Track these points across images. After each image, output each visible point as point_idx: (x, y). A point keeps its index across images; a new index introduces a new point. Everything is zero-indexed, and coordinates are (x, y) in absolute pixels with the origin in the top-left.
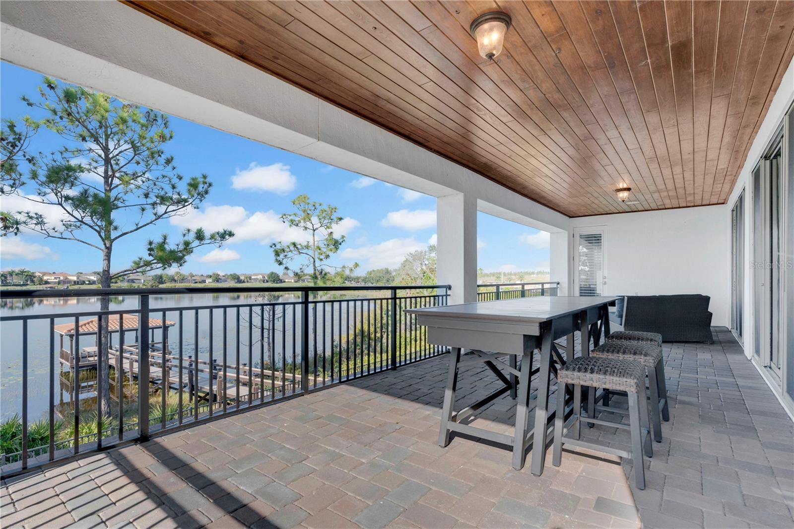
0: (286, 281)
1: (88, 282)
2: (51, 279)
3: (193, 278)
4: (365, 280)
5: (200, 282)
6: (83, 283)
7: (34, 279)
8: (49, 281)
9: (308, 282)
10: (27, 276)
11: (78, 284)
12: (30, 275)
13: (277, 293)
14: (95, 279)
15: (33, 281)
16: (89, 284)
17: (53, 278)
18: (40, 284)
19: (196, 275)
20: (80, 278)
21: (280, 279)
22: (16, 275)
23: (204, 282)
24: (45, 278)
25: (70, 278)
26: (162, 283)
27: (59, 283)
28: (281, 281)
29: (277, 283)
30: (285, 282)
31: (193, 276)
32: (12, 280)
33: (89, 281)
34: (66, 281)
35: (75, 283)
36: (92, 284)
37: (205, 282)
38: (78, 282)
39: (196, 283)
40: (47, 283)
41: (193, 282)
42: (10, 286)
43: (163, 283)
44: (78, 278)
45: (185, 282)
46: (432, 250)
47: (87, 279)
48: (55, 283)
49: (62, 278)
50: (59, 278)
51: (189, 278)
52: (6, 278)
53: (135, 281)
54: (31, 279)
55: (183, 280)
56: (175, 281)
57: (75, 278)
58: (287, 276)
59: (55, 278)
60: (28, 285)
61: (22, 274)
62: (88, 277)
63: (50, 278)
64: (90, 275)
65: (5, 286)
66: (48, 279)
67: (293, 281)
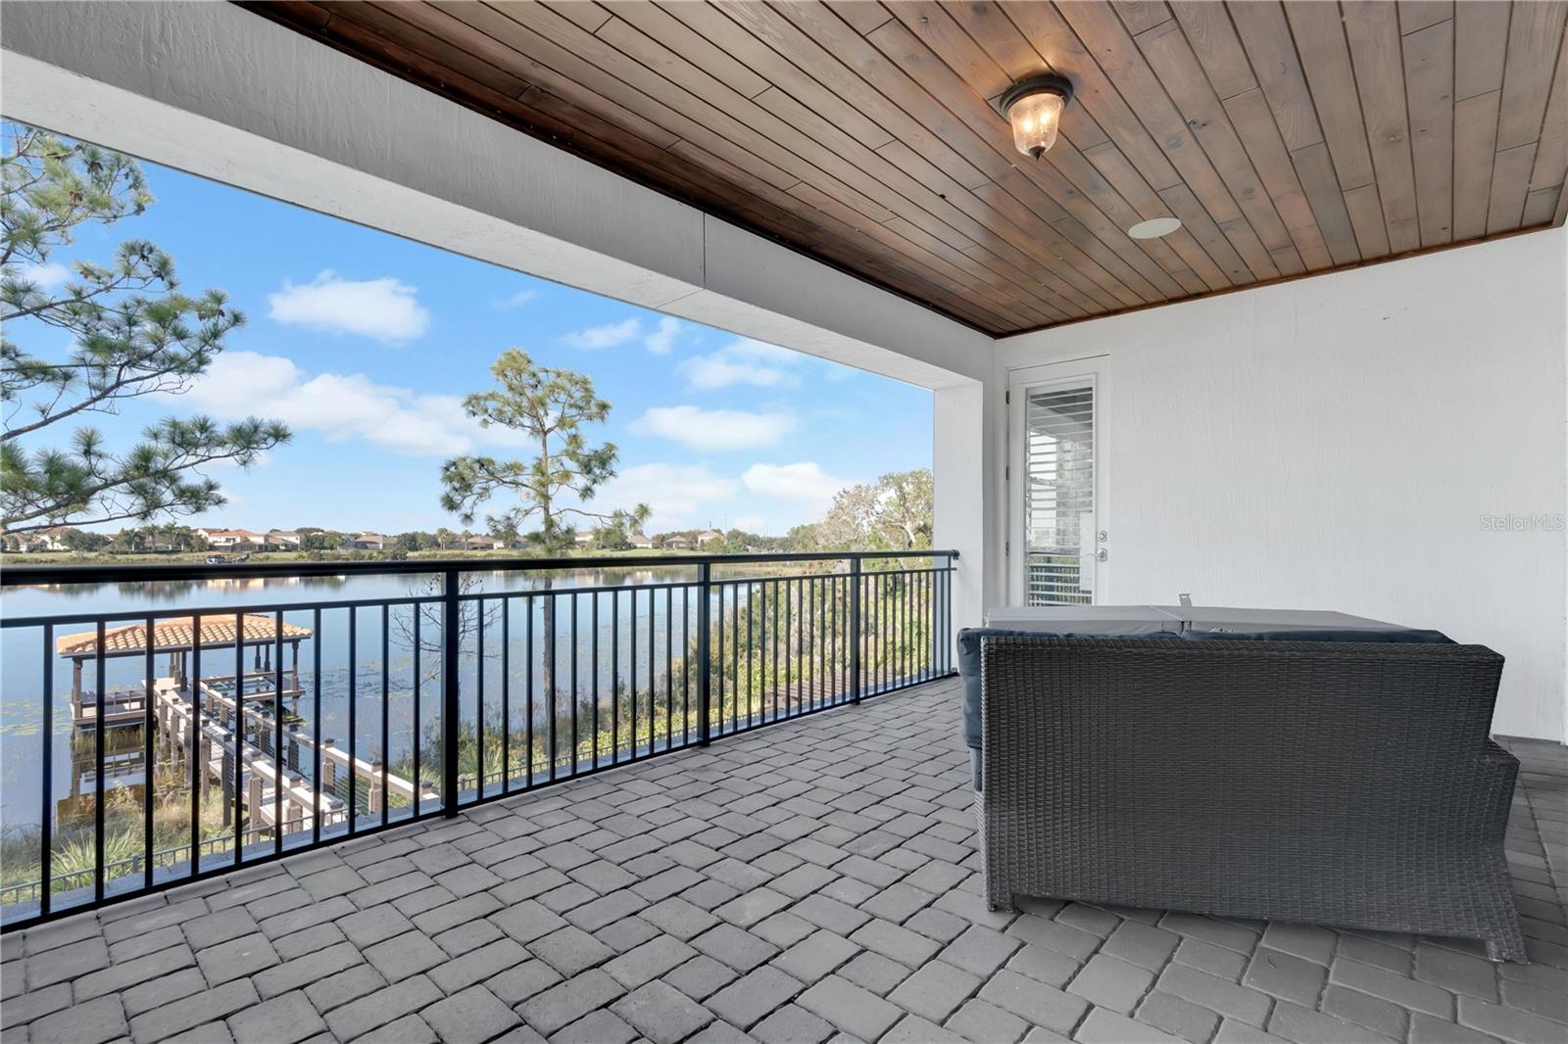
0: (639, 545)
1: (284, 548)
2: (221, 541)
3: (469, 540)
4: (783, 543)
5: (482, 548)
6: (275, 548)
7: (192, 542)
8: (216, 544)
9: (679, 548)
10: (178, 535)
11: (266, 551)
12: (185, 535)
13: (617, 569)
14: (298, 542)
15: (188, 544)
16: (285, 551)
17: (223, 539)
18: (201, 551)
19: (476, 535)
20: (271, 540)
21: (626, 543)
22: (160, 533)
23: (490, 547)
24: (211, 539)
25: (253, 539)
26: (414, 549)
27: (233, 548)
28: (631, 547)
29: (621, 549)
30: (635, 547)
31: (472, 536)
32: (154, 543)
33: (286, 545)
34: (246, 545)
35: (262, 548)
36: (290, 551)
37: (492, 548)
38: (266, 547)
39: (475, 548)
40: (212, 548)
41: (471, 547)
42: (150, 553)
43: (417, 550)
44: (266, 540)
45: (456, 548)
46: (888, 484)
47: (282, 542)
48: (226, 548)
49: (238, 540)
50: (234, 540)
51: (463, 540)
52: (142, 539)
53: (368, 545)
54: (185, 540)
55: (451, 543)
56: (439, 545)
57: (261, 541)
58: (640, 537)
59: (228, 540)
60: (180, 551)
61: (171, 533)
62: (285, 538)
63: (219, 540)
64: (289, 534)
65: (140, 553)
66: (214, 542)
67: (650, 546)
